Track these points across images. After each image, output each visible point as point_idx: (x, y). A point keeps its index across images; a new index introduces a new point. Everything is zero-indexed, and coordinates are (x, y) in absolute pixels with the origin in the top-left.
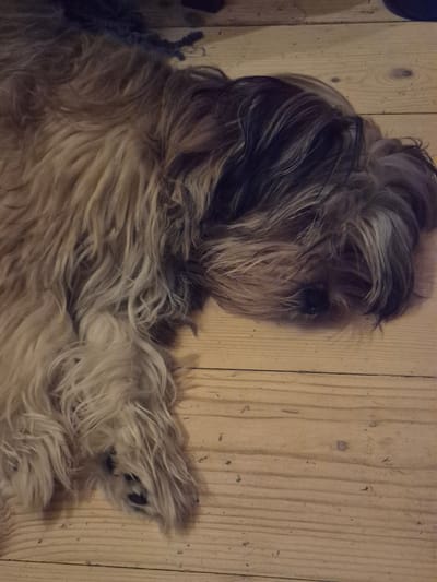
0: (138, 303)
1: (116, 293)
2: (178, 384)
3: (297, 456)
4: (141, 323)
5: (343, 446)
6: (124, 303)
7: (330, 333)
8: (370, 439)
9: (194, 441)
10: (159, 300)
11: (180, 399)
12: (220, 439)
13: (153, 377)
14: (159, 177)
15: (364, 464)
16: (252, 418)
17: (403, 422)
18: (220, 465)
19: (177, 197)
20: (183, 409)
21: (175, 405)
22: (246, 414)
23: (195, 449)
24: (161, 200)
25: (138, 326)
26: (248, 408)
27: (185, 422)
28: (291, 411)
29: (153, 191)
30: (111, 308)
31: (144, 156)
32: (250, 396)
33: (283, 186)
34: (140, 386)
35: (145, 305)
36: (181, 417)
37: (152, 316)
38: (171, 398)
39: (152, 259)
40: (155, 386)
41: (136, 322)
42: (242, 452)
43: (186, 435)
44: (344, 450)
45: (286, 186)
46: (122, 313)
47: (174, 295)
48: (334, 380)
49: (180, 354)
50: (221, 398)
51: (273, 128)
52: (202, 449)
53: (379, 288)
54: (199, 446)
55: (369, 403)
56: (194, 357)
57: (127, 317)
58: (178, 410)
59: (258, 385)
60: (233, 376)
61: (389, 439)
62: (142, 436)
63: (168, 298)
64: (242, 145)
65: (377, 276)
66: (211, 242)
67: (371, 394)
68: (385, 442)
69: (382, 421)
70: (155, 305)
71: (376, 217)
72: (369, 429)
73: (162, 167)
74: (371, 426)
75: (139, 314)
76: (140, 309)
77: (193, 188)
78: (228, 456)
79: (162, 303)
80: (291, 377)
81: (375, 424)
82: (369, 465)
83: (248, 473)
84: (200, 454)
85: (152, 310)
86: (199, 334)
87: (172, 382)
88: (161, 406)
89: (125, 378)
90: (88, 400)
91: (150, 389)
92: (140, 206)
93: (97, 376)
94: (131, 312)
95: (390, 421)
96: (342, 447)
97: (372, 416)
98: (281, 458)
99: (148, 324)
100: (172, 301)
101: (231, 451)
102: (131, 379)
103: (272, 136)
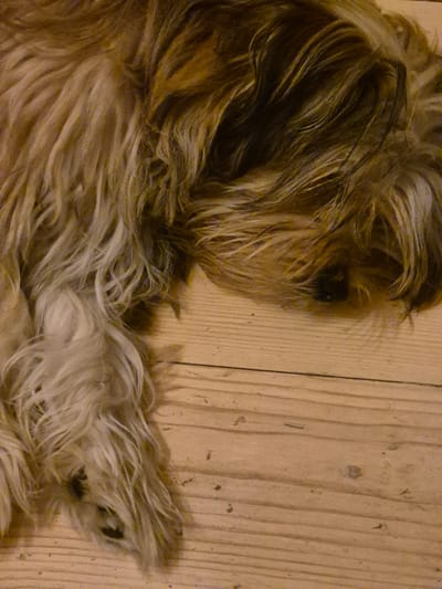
0: (108, 278)
1: (82, 264)
2: (157, 385)
3: (302, 483)
4: (110, 305)
5: (355, 472)
6: (92, 277)
7: (346, 323)
8: (388, 464)
9: (177, 458)
10: (135, 272)
11: (162, 402)
12: (208, 458)
13: (128, 379)
14: (141, 120)
15: (379, 496)
16: (246, 433)
17: (428, 445)
18: (208, 490)
19: (162, 151)
20: (163, 415)
21: (153, 410)
22: (242, 427)
23: (177, 469)
24: (145, 150)
25: (109, 310)
26: (242, 419)
27: (165, 434)
28: (294, 425)
30: (73, 284)
32: (246, 404)
33: (299, 144)
35: (115, 281)
36: (161, 427)
37: (125, 296)
38: (148, 401)
39: (126, 225)
40: (130, 389)
41: (105, 302)
42: (234, 475)
43: (167, 451)
44: (355, 477)
45: (304, 145)
46: (88, 291)
47: (154, 268)
48: (345, 387)
49: (159, 342)
50: (209, 404)
51: (295, 72)
52: (185, 469)
53: (411, 277)
54: (183, 464)
55: (390, 419)
56: (177, 348)
57: (93, 295)
58: (156, 418)
59: (256, 390)
60: (226, 376)
61: (410, 465)
62: (119, 461)
63: (145, 270)
64: (252, 83)
65: (409, 262)
66: (204, 202)
67: (392, 407)
68: (406, 470)
69: (402, 443)
70: (129, 280)
72: (388, 452)
73: (146, 109)
74: (390, 449)
75: (109, 293)
77: (183, 140)
78: (217, 480)
79: (139, 275)
80: (298, 380)
81: (394, 447)
82: (384, 498)
83: (240, 501)
84: (184, 476)
85: (125, 288)
86: (183, 315)
87: (149, 381)
88: (137, 414)
89: (95, 384)
90: (52, 411)
91: (124, 395)
92: (115, 158)
93: (62, 382)
94: (98, 288)
95: (414, 443)
96: (354, 474)
97: (392, 436)
98: (281, 484)
99: (120, 307)
100: (150, 276)
101: (222, 474)
102: (102, 384)
103: (291, 86)
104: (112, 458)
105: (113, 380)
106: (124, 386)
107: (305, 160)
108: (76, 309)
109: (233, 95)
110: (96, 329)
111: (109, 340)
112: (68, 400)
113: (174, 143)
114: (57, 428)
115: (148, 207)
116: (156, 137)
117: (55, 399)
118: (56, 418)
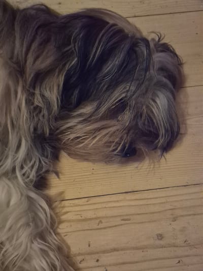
0: (22, 168)
1: (8, 164)
2: (56, 214)
3: (137, 248)
4: (26, 180)
5: (160, 237)
6: (14, 170)
7: (136, 165)
8: (174, 229)
9: (74, 250)
10: (35, 162)
11: (60, 222)
12: (89, 246)
13: (42, 216)
14: (24, 87)
15: (175, 246)
16: (105, 228)
17: (190, 215)
18: (93, 263)
19: (38, 101)
20: (63, 229)
22: (101, 226)
23: (75, 255)
24: (29, 102)
25: (26, 183)
26: (101, 222)
27: (65, 238)
28: (126, 219)
29: (21, 97)
30: (6, 174)
31: (10, 74)
32: (101, 214)
33: (104, 86)
34: (36, 226)
35: (26, 168)
36: (63, 235)
37: (33, 175)
38: (54, 223)
39: (26, 140)
41: (23, 180)
42: (104, 252)
43: (69, 248)
44: (161, 239)
45: (106, 86)
47: (44, 158)
48: (145, 195)
49: (52, 192)
50: (83, 218)
51: (96, 51)
52: (80, 254)
53: (163, 138)
54: (77, 252)
55: (168, 207)
56: (62, 193)
57: (16, 177)
58: (59, 231)
59: (104, 205)
60: (87, 201)
61: (184, 227)
62: (49, 265)
63: (40, 160)
64: (76, 59)
65: (162, 131)
66: (62, 122)
67: (168, 200)
68: (183, 230)
69: (177, 217)
70: (32, 167)
71: (158, 96)
72: (172, 223)
74: (173, 221)
75: (24, 175)
76: (24, 171)
77: (47, 94)
78: (96, 256)
79: (37, 163)
80: (121, 197)
81: (175, 220)
82: (177, 247)
83: (110, 265)
84: (79, 258)
85: (31, 171)
86: (61, 176)
87: (52, 213)
88: (50, 232)
90: (7, 246)
91: (42, 226)
94: (18, 174)
95: (182, 216)
96: (160, 238)
97: (172, 215)
98: (128, 251)
99: (31, 181)
101: (98, 253)
102: (31, 224)
103: (96, 58)
104: (45, 265)
105: (35, 219)
106: (41, 220)
107: (108, 93)
108: (9, 186)
109: (67, 68)
110: (22, 195)
111: (29, 198)
112: (15, 238)
113: (43, 96)
114: (12, 254)
115: (35, 129)
116: (33, 94)
117: (8, 239)
118: (11, 249)
